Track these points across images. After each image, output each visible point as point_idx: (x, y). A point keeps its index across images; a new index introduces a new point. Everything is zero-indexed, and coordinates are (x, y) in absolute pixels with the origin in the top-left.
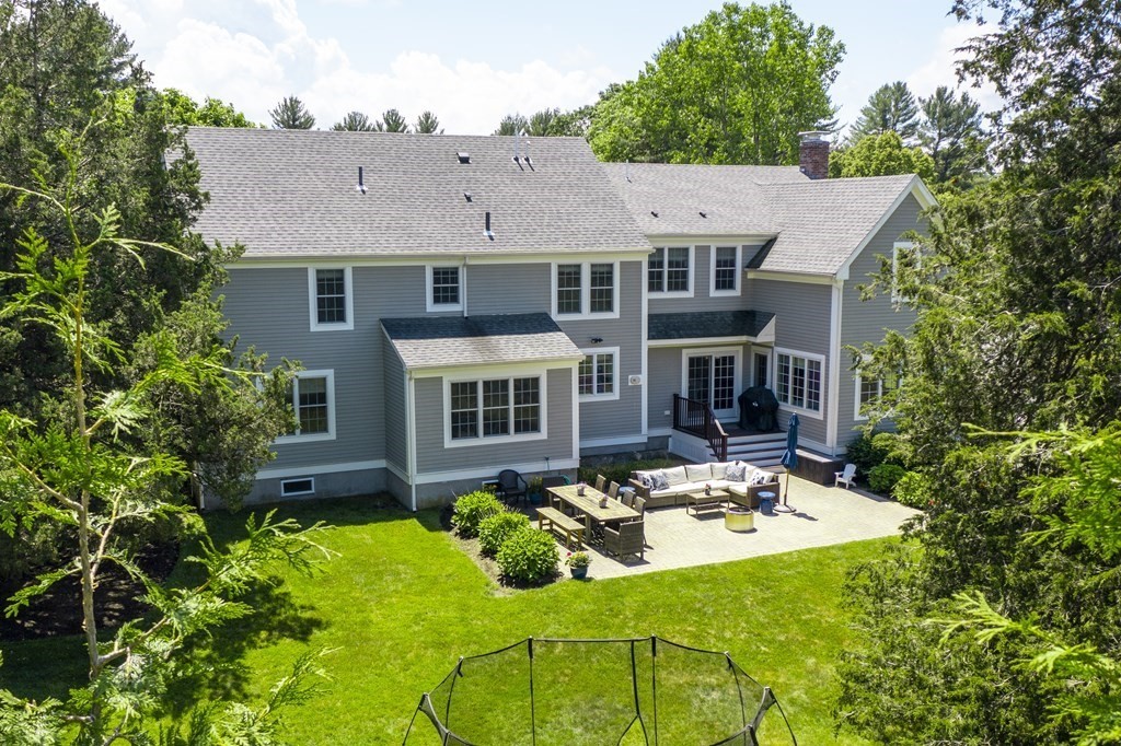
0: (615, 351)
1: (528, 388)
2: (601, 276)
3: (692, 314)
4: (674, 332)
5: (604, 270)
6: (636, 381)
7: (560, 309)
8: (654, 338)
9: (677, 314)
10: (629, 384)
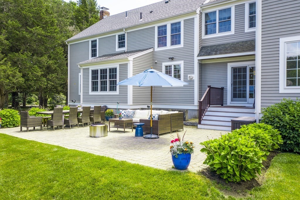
0: (182, 63)
1: (113, 72)
2: (176, 28)
3: (233, 44)
4: (214, 52)
5: (178, 26)
6: (191, 78)
7: (159, 46)
8: (201, 56)
9: (224, 44)
10: (188, 79)
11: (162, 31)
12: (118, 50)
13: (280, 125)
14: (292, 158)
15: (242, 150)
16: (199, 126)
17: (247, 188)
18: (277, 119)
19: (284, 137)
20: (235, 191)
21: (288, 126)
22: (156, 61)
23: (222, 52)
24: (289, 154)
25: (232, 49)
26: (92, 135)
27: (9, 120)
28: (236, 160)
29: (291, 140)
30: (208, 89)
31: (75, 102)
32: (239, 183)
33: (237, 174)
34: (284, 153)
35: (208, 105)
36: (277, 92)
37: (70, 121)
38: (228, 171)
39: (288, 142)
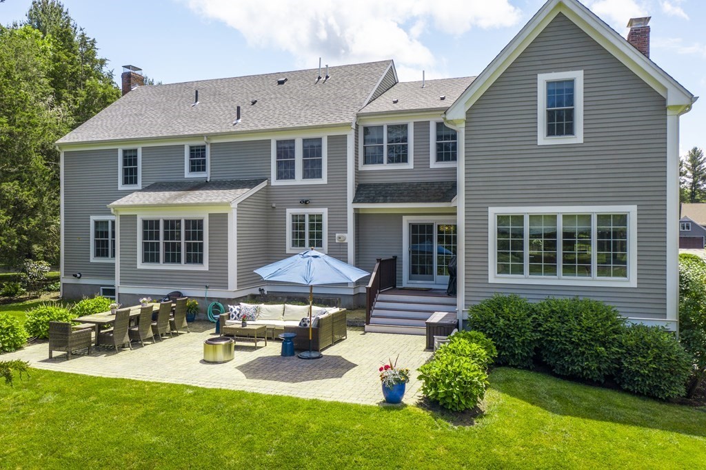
0: (324, 212)
1: (195, 227)
2: (312, 149)
3: (411, 184)
4: (381, 198)
5: (316, 144)
6: (342, 239)
7: (279, 177)
8: (359, 202)
9: (396, 184)
10: (337, 241)
11: (286, 150)
12: (188, 175)
13: (493, 331)
14: (508, 375)
15: (466, 376)
16: (367, 327)
17: (472, 416)
18: (489, 325)
19: (498, 348)
20: (462, 420)
21: (503, 334)
22: (274, 205)
23: (394, 198)
24: (503, 369)
25: (412, 194)
26: (211, 359)
27: (7, 338)
28: (461, 387)
29: (505, 351)
30: (377, 265)
31: (79, 278)
32: (463, 412)
33: (463, 402)
34: (499, 369)
35: (378, 291)
36: (485, 281)
37: (140, 333)
38: (453, 400)
39: (503, 353)
